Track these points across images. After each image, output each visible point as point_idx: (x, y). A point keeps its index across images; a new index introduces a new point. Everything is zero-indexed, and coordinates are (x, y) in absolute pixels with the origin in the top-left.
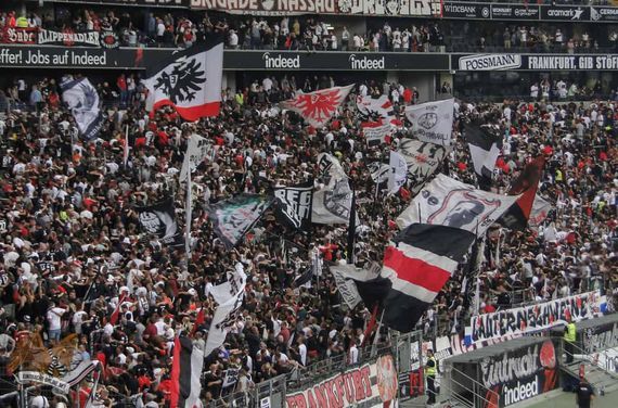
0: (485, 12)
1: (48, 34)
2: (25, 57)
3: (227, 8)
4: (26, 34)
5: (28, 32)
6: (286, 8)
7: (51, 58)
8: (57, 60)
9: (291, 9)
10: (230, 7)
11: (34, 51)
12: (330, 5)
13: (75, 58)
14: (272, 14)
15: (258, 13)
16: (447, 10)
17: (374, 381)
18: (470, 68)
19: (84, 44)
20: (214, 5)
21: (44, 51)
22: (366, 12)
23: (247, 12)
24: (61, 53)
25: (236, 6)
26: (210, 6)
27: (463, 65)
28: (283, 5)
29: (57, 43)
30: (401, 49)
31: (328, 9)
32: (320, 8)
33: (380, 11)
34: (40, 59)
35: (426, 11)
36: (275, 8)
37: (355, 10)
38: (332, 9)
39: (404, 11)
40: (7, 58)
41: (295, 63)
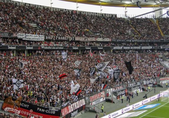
0: (117, 41)
1: (55, 45)
2: (52, 48)
3: (80, 40)
6: (89, 40)
8: (56, 48)
11: (53, 47)
13: (59, 48)
16: (112, 40)
17: (102, 95)
18: (115, 49)
21: (55, 47)
22: (100, 41)
24: (57, 47)
25: (82, 40)
33: (102, 41)
34: (54, 48)
35: (109, 41)
36: (87, 40)
37: (98, 41)
38: (95, 40)
39: (106, 41)
40: (49, 48)
41: (90, 48)
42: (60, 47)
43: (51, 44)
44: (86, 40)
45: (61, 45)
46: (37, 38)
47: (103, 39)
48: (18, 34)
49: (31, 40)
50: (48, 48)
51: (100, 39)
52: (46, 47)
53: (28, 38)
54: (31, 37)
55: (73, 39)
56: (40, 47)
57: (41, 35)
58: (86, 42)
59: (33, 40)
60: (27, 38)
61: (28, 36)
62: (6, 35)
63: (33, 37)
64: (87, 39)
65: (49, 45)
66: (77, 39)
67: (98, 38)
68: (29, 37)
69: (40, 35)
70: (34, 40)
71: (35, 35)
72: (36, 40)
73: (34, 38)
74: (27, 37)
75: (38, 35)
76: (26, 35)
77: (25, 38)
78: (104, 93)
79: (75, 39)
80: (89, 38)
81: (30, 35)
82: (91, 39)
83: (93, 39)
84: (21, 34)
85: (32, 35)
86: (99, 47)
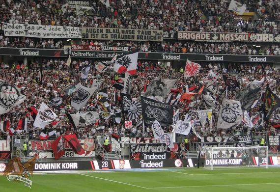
1: (106, 48)
2: (96, 54)
3: (195, 39)
4: (97, 47)
5: (98, 47)
6: (224, 39)
7: (107, 55)
9: (226, 39)
10: (197, 39)
11: (100, 53)
12: (245, 38)
14: (217, 41)
15: (210, 41)
19: (121, 51)
20: (189, 38)
21: (104, 53)
22: (264, 41)
23: (205, 41)
24: (112, 53)
25: (199, 38)
26: (187, 39)
28: (222, 38)
29: (110, 50)
30: (278, 54)
31: (245, 40)
32: (241, 39)
33: (271, 40)
34: (102, 55)
36: (219, 39)
37: (258, 40)
38: (247, 40)
40: (87, 54)
41: (221, 59)
42: (121, 54)
43: (94, 46)
44: (215, 38)
45: (126, 49)
46: (57, 32)
47: (276, 36)
48: (5, 26)
49: (42, 36)
50: (84, 55)
51: (265, 37)
52: (76, 52)
53: (32, 32)
54: (41, 31)
55: (170, 35)
56: (60, 53)
57: (71, 28)
58: (214, 43)
59: (47, 37)
60: (30, 34)
61: (33, 28)
63: (47, 32)
64: (218, 35)
65: (88, 49)
66: (181, 36)
67: (258, 35)
68: (36, 31)
69: (68, 27)
70: (51, 37)
71: (55, 27)
72: (56, 37)
73: (50, 32)
74: (30, 31)
75: (62, 27)
76: (27, 27)
77: (25, 33)
78: (92, 143)
79: (176, 35)
80: (225, 34)
81: (40, 27)
82: (234, 36)
83: (238, 37)
84: (15, 25)
85: (43, 26)
86: (254, 57)
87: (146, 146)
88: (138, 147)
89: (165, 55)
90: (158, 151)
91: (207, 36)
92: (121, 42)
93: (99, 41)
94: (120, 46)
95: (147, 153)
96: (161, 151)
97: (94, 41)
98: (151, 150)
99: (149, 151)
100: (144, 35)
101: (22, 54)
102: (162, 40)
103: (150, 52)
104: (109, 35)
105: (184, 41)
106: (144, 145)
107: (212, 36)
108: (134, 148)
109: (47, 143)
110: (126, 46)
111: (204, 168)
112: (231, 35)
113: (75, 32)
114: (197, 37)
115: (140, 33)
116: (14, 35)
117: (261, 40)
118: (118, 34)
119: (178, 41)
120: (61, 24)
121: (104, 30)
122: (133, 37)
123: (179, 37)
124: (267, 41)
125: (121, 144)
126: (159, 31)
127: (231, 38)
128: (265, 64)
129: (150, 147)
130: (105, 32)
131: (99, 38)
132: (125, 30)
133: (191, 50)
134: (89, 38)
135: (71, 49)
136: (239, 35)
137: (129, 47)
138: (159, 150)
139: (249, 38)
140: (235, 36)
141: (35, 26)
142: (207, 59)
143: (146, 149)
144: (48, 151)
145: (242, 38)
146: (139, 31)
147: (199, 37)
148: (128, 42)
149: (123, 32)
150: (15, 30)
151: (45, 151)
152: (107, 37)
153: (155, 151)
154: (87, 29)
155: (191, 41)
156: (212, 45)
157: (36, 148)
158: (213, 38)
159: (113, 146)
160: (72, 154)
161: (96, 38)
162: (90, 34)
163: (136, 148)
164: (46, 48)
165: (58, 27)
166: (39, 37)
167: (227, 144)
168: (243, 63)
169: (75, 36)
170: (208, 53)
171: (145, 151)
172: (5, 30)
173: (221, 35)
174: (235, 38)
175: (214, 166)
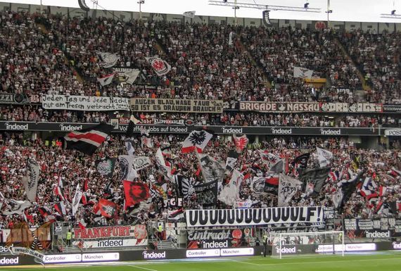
1: (159, 121)
5: (149, 120)
6: (292, 109)
7: (160, 129)
9: (295, 110)
10: (261, 110)
11: (152, 127)
12: (316, 108)
13: (171, 129)
14: (284, 112)
15: (276, 112)
16: (385, 109)
17: (132, 231)
18: (392, 134)
19: (176, 124)
20: (252, 109)
21: (156, 127)
22: (337, 111)
23: (270, 112)
24: (165, 127)
25: (264, 109)
26: (250, 110)
27: (387, 133)
28: (290, 109)
29: (163, 124)
30: (354, 126)
31: (316, 110)
32: (311, 110)
33: (346, 110)
34: (154, 130)
35: (373, 110)
36: (286, 110)
37: (331, 110)
38: (318, 110)
39: (360, 110)
40: (137, 128)
41: (289, 132)
42: (175, 127)
43: (145, 119)
44: (282, 108)
45: (181, 122)
46: (103, 104)
47: (351, 105)
48: (44, 98)
49: (85, 109)
52: (125, 126)
53: (74, 104)
54: (85, 103)
55: (231, 105)
57: (118, 99)
58: (281, 114)
59: (91, 109)
60: (73, 106)
61: (76, 99)
62: (10, 98)
63: (89, 104)
64: (285, 105)
66: (243, 107)
67: (331, 104)
68: (79, 103)
69: (115, 98)
70: (95, 109)
71: (100, 98)
72: (102, 109)
73: (95, 104)
74: (72, 103)
75: (108, 98)
76: (69, 98)
77: (66, 105)
78: (144, 230)
79: (238, 106)
80: (294, 104)
81: (83, 99)
82: (303, 106)
83: (308, 107)
84: (55, 96)
85: (87, 98)
86: (327, 130)
87: (206, 233)
88: (196, 234)
89: (226, 128)
90: (219, 238)
91: (273, 106)
92: (175, 113)
93: (150, 113)
94: (175, 119)
95: (207, 241)
96: (222, 238)
97: (145, 113)
98: (210, 237)
99: (208, 238)
100: (201, 107)
101: (63, 129)
102: (222, 112)
103: (208, 125)
104: (162, 106)
105: (246, 113)
106: (203, 231)
107: (278, 106)
108: (191, 235)
109: (93, 231)
110: (182, 119)
111: (271, 256)
112: (300, 105)
113: (123, 103)
114: (261, 107)
115: (197, 104)
116: (54, 107)
117: (334, 110)
118: (172, 105)
119: (240, 112)
120: (108, 96)
121: (156, 100)
122: (189, 109)
123: (241, 108)
124: (341, 111)
125: (176, 231)
126: (218, 102)
127: (299, 108)
128: (339, 137)
129: (210, 234)
130: (157, 103)
131: (151, 109)
132: (180, 100)
133: (255, 122)
134: (140, 110)
135: (119, 122)
136: (309, 104)
137: (185, 120)
138: (220, 236)
139: (320, 108)
140: (305, 105)
141: (78, 97)
142: (274, 132)
143: (205, 236)
144: (94, 240)
145: (312, 108)
146: (196, 102)
147: (264, 107)
148: (184, 114)
149: (177, 102)
150: (55, 102)
151: (90, 240)
152: (160, 109)
153: (216, 238)
154: (137, 100)
155: (255, 112)
156: (279, 116)
157: (80, 236)
158: (280, 108)
159: (168, 233)
160: (121, 243)
161: (147, 111)
162: (140, 106)
163: (193, 235)
164: (90, 121)
165: (104, 98)
166: (82, 109)
167: (297, 229)
168: (314, 137)
169: (123, 108)
170: (274, 125)
171: (205, 238)
172: (43, 102)
173: (289, 105)
174: (304, 108)
175: (283, 254)
